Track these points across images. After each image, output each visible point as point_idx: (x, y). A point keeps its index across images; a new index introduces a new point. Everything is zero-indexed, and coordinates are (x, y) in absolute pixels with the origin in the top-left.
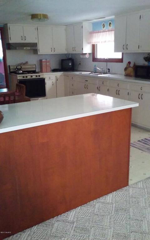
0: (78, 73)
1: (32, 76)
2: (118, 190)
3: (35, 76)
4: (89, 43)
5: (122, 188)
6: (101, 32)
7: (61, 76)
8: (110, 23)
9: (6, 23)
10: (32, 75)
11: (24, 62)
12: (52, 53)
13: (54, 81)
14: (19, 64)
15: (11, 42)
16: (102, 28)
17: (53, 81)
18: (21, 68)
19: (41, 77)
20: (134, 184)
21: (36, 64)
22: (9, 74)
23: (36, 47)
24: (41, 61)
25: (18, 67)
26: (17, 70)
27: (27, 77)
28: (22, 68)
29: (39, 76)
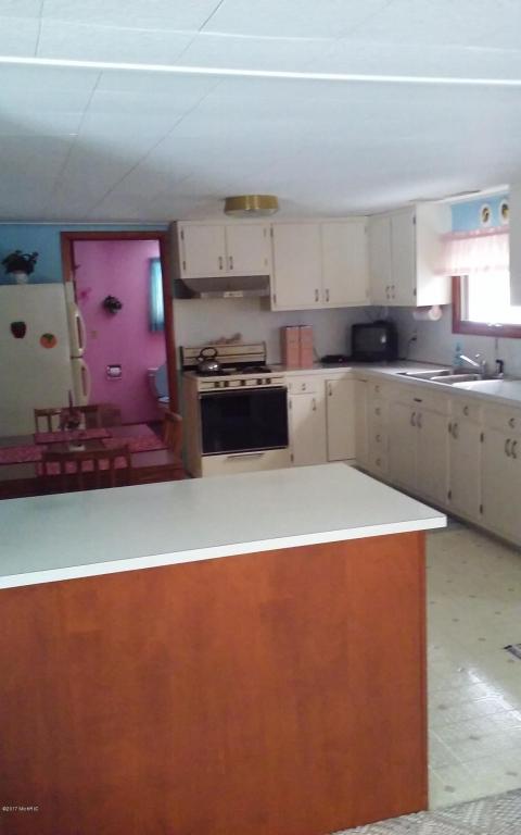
0: (393, 372)
1: (243, 382)
2: (379, 823)
3: (255, 382)
4: (439, 272)
5: (397, 816)
6: (475, 236)
7: (343, 379)
8: (505, 207)
9: (174, 219)
10: (243, 377)
11: (228, 336)
12: (320, 305)
13: (320, 395)
14: (211, 343)
15: (184, 275)
16: (482, 222)
17: (312, 396)
18: (216, 355)
19: (275, 383)
20: (450, 808)
21: (267, 343)
22: (179, 374)
23: (265, 288)
24: (283, 332)
25: (206, 353)
26: (202, 363)
27: (226, 384)
28: (220, 353)
29: (268, 381)
